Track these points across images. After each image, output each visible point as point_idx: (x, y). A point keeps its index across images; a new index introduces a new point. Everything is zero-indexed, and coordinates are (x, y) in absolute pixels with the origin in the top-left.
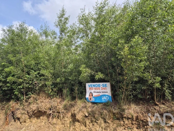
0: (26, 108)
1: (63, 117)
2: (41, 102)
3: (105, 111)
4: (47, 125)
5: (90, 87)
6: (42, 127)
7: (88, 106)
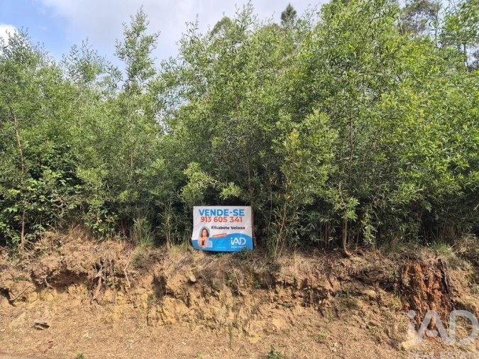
0: (27, 264)
1: (132, 286)
2: (72, 250)
3: (235, 270)
4: (89, 306)
5: (204, 215)
6: (76, 310)
7: (196, 259)
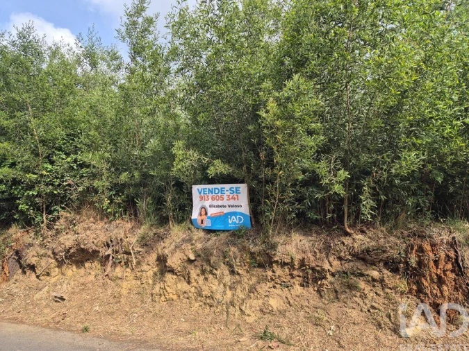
0: (49, 242)
1: (139, 263)
2: (86, 229)
3: (233, 248)
4: (101, 281)
5: (202, 194)
6: (90, 285)
7: (195, 238)
